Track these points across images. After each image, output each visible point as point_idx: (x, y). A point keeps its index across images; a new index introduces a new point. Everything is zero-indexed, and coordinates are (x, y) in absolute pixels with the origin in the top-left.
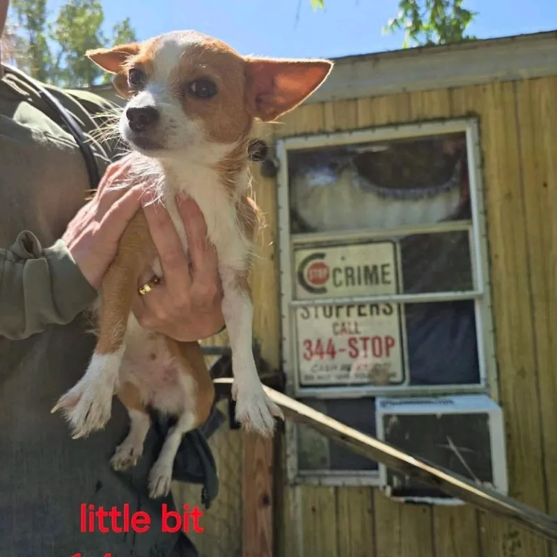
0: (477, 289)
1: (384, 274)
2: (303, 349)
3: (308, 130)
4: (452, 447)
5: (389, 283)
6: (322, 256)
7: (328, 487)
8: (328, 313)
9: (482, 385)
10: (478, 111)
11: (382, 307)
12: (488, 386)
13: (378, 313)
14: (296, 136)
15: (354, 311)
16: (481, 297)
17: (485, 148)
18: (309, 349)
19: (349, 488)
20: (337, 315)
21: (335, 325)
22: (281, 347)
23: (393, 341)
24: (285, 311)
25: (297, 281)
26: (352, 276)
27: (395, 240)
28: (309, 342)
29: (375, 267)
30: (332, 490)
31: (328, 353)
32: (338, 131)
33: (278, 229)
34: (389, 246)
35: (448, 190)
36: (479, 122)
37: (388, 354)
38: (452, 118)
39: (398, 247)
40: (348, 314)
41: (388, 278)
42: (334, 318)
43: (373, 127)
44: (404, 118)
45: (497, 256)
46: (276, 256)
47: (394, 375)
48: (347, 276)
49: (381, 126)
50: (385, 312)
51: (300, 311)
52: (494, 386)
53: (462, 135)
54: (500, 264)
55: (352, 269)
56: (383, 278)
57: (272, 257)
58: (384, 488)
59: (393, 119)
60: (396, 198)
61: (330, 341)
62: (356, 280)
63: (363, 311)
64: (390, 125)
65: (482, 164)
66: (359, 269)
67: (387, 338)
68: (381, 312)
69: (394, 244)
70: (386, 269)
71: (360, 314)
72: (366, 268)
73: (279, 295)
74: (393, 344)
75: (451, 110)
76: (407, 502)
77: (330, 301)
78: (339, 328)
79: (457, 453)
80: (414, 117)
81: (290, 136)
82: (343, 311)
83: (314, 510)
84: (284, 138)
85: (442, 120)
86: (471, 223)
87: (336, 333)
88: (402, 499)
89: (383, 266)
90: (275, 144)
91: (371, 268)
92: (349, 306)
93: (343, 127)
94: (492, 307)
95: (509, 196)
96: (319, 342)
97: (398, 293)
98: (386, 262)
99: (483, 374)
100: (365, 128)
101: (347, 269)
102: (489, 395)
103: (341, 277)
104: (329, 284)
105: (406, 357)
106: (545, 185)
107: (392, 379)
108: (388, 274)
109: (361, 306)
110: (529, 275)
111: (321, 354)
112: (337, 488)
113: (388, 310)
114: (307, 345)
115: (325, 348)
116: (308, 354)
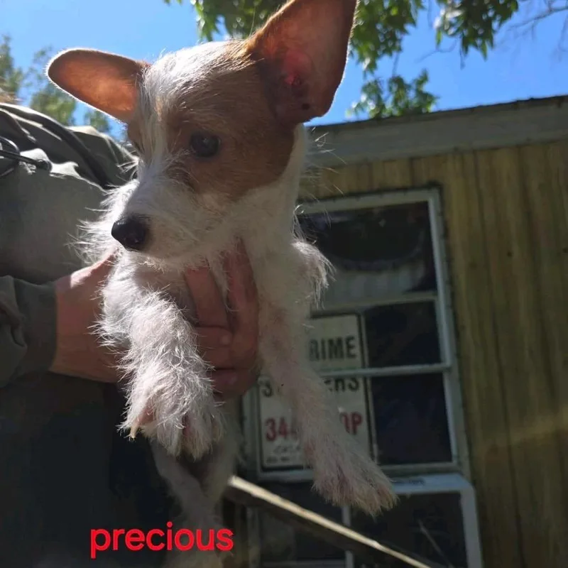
0: (446, 362)
1: (349, 347)
2: (266, 429)
4: (423, 530)
5: (353, 356)
9: (455, 462)
10: (440, 180)
11: (347, 382)
12: (460, 464)
13: (344, 389)
16: (449, 370)
17: (447, 217)
18: (273, 428)
23: (360, 418)
26: (316, 350)
27: (359, 312)
28: (272, 421)
29: (340, 341)
34: (354, 319)
35: (413, 261)
36: (441, 192)
37: (355, 432)
38: (413, 188)
39: (363, 319)
41: (353, 351)
43: (333, 197)
44: (365, 188)
45: (463, 327)
48: (311, 351)
49: (341, 196)
50: (351, 387)
51: (263, 388)
52: (466, 463)
53: (424, 206)
54: (468, 334)
55: (316, 342)
56: (348, 351)
59: (355, 191)
60: (360, 269)
62: (321, 355)
64: (351, 195)
65: (446, 234)
66: (323, 342)
67: (354, 415)
68: (347, 388)
69: (359, 316)
70: (352, 343)
72: (331, 342)
74: (360, 422)
75: (413, 180)
79: (429, 536)
80: (376, 187)
85: (404, 189)
86: (437, 294)
89: (348, 339)
91: (335, 343)
94: (461, 380)
95: (473, 266)
96: (282, 420)
97: (364, 366)
98: (350, 335)
99: (454, 451)
100: (326, 198)
101: (311, 342)
102: (461, 473)
105: (374, 435)
106: (510, 254)
108: (353, 347)
110: (497, 348)
111: (285, 434)
113: (354, 385)
114: (270, 425)
115: (289, 428)
116: (271, 435)
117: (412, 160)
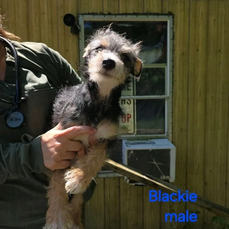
0: (167, 95)
3: (95, 12)
4: (155, 163)
5: (130, 90)
7: (101, 178)
9: (166, 135)
10: (174, 12)
11: (126, 101)
12: (168, 135)
13: (125, 104)
14: (89, 14)
16: (168, 98)
17: (175, 30)
19: (110, 178)
23: (131, 116)
30: (102, 179)
32: (110, 14)
33: (79, 61)
35: (157, 48)
36: (173, 18)
37: (128, 121)
38: (162, 14)
41: (129, 88)
43: (126, 14)
44: (140, 12)
45: (176, 81)
47: (130, 130)
49: (130, 14)
50: (128, 103)
52: (171, 135)
53: (165, 23)
54: (177, 84)
58: (126, 180)
59: (136, 12)
64: (134, 14)
65: (173, 38)
67: (128, 115)
74: (130, 117)
75: (162, 11)
76: (136, 185)
79: (157, 165)
80: (145, 12)
81: (86, 14)
84: (83, 14)
85: (158, 14)
86: (167, 65)
88: (134, 184)
90: (78, 17)
93: (112, 13)
94: (172, 103)
95: (183, 54)
97: (134, 95)
99: (166, 130)
100: (123, 14)
102: (168, 139)
105: (135, 123)
106: (198, 50)
107: (129, 132)
108: (130, 86)
110: (188, 90)
112: (104, 178)
113: (129, 102)
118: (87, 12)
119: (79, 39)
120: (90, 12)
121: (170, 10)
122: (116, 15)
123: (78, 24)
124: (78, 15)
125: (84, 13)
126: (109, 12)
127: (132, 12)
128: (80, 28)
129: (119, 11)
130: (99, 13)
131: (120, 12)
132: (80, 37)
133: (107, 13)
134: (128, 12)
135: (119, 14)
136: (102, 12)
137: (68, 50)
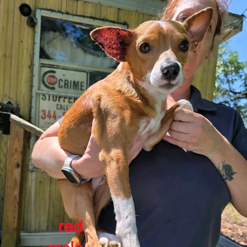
1: (82, 86)
3: (53, 8)
5: (83, 90)
6: (54, 72)
8: (55, 99)
10: (128, 23)
14: (47, 9)
15: (67, 100)
18: (44, 114)
20: (59, 101)
21: (58, 105)
22: (30, 111)
24: (34, 94)
25: (41, 82)
26: (67, 84)
27: (88, 72)
29: (78, 82)
31: (53, 117)
32: (67, 13)
33: (33, 54)
34: (85, 74)
38: (118, 23)
39: (89, 75)
40: (64, 101)
42: (57, 102)
43: (84, 16)
44: (98, 17)
46: (31, 67)
48: (65, 84)
49: (87, 17)
51: (41, 96)
55: (68, 81)
56: (81, 88)
57: (29, 67)
59: (93, 16)
60: (90, 53)
61: (55, 112)
62: (69, 86)
63: (71, 101)
64: (91, 17)
66: (71, 81)
69: (87, 73)
70: (83, 84)
71: (69, 102)
72: (74, 82)
73: (32, 86)
75: (118, 19)
77: (56, 93)
78: (59, 107)
80: (102, 17)
81: (44, 9)
82: (62, 99)
83: (40, 182)
84: (41, 9)
85: (114, 22)
87: (57, 109)
89: (82, 83)
90: (35, 11)
91: (76, 83)
92: (65, 98)
93: (70, 13)
96: (49, 111)
98: (83, 81)
100: (80, 16)
101: (65, 80)
103: (62, 84)
104: (56, 86)
108: (83, 86)
109: (70, 98)
111: (50, 117)
114: (44, 112)
115: (52, 115)
116: (44, 116)
117: (119, 9)
118: (45, 7)
119: (34, 32)
120: (48, 8)
121: (126, 21)
122: (74, 15)
123: (35, 17)
124: (36, 8)
125: (42, 7)
126: (67, 11)
127: (89, 15)
128: (37, 21)
129: (77, 12)
130: (57, 10)
131: (78, 14)
132: (36, 30)
133: (65, 12)
134: (86, 15)
135: (77, 15)
136: (60, 10)
137: (22, 41)
